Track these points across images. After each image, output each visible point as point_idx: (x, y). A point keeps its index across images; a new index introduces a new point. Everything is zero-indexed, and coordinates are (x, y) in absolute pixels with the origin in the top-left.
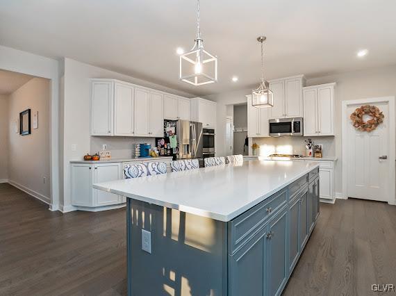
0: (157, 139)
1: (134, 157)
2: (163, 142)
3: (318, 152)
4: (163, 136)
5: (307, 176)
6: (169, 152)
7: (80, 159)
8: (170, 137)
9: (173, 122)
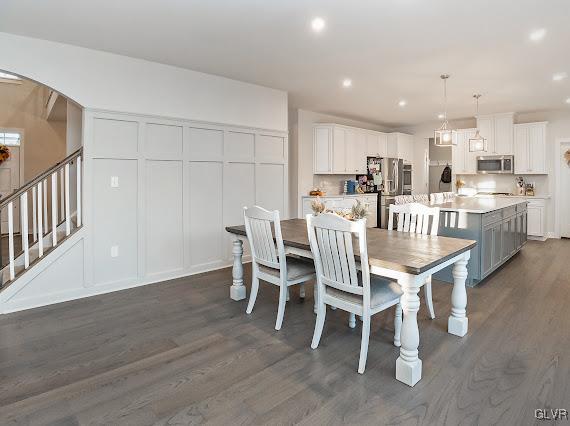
0: (358, 177)
1: (342, 192)
2: (365, 179)
3: (529, 190)
4: (366, 173)
5: (516, 207)
6: (372, 189)
7: (306, 194)
8: (374, 175)
9: (377, 159)
